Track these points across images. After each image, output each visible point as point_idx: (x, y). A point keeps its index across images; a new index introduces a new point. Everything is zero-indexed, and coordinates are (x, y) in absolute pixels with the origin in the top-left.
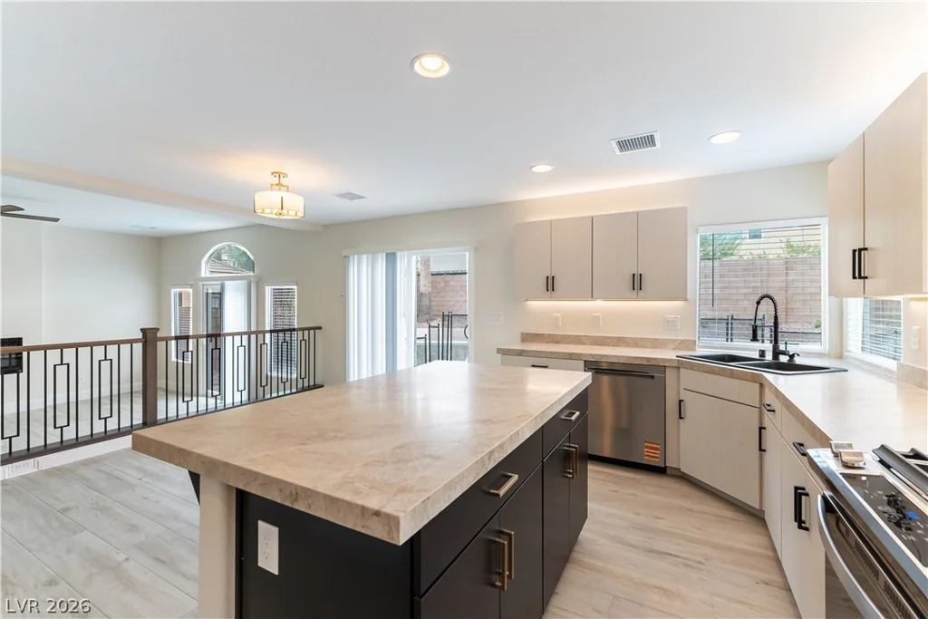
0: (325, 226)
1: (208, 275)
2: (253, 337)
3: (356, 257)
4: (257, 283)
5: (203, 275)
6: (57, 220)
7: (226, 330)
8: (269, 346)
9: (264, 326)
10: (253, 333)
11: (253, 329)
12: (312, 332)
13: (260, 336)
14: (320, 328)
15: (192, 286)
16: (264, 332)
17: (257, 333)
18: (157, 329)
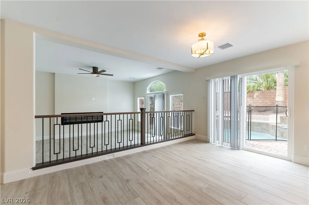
0: (196, 70)
1: (149, 93)
2: (165, 113)
3: (213, 80)
4: (167, 94)
5: (147, 93)
6: (112, 75)
7: (155, 111)
8: (171, 117)
9: (169, 110)
10: (166, 112)
11: (166, 110)
12: (191, 112)
13: (168, 113)
14: (193, 111)
15: (144, 97)
16: (169, 112)
17: (167, 112)
18: (145, 109)
